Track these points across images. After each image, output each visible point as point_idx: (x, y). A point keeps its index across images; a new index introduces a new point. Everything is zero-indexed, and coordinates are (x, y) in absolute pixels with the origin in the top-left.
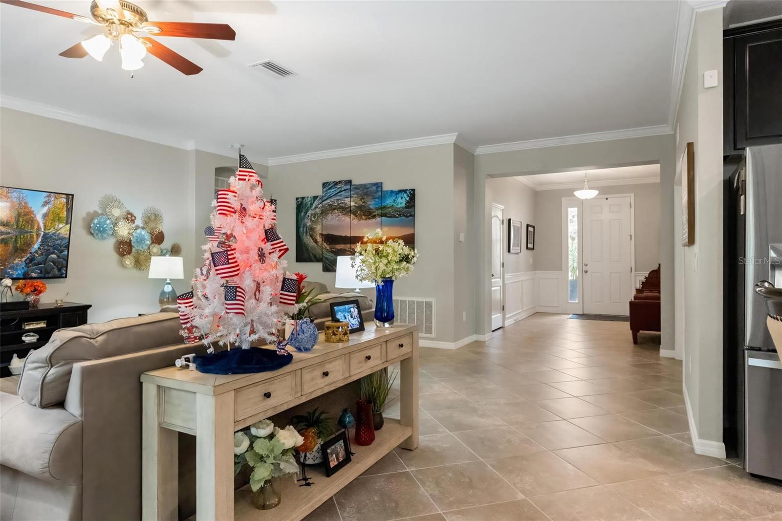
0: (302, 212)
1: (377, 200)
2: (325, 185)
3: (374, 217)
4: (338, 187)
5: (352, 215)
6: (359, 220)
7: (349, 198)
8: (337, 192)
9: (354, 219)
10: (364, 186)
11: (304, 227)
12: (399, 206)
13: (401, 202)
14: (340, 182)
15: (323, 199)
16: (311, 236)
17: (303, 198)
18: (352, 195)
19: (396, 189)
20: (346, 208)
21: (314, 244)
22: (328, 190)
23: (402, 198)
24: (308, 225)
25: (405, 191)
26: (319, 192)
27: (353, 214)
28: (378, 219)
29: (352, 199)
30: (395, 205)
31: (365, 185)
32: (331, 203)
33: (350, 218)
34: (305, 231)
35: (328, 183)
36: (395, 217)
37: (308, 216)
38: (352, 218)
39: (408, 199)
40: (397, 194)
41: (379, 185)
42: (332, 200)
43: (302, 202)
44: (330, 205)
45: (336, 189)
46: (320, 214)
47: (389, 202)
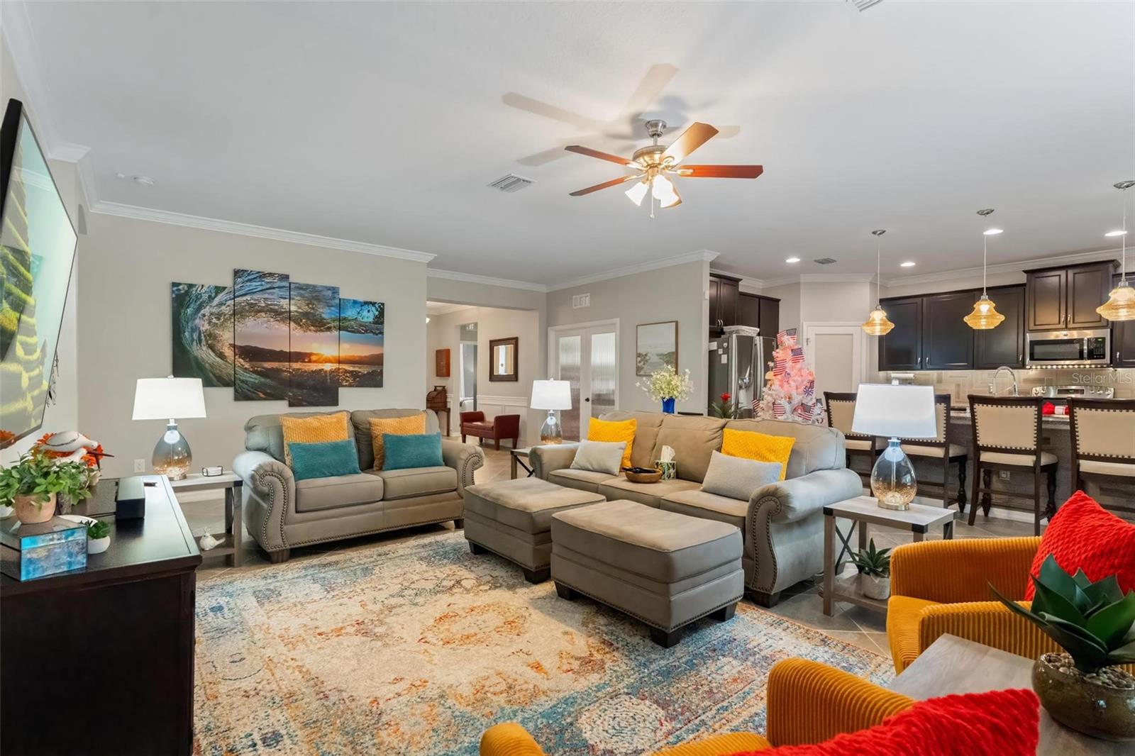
0: (188, 307)
1: (333, 308)
2: (237, 273)
3: (329, 329)
4: (266, 280)
5: (292, 323)
6: (305, 332)
7: (288, 300)
8: (264, 288)
9: (296, 328)
10: (313, 288)
11: (193, 330)
12: (365, 320)
13: (368, 316)
14: (271, 275)
15: (237, 294)
16: (211, 347)
17: (191, 286)
18: (291, 296)
19: (361, 299)
20: (283, 313)
21: (218, 359)
22: (247, 281)
23: (369, 311)
24: (203, 329)
25: (373, 304)
26: (227, 281)
27: (295, 322)
28: (335, 333)
29: (292, 302)
30: (360, 318)
31: (314, 286)
32: (252, 301)
33: (290, 327)
34: (195, 337)
35: (246, 271)
36: (360, 332)
37: (204, 315)
38: (291, 327)
39: (377, 313)
40: (362, 306)
41: (335, 291)
42: (256, 296)
43: (187, 293)
44: (251, 305)
45: (263, 283)
46: (231, 315)
47: (350, 313)
